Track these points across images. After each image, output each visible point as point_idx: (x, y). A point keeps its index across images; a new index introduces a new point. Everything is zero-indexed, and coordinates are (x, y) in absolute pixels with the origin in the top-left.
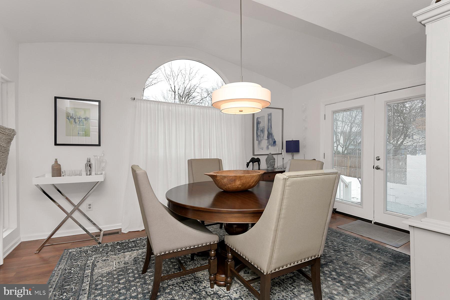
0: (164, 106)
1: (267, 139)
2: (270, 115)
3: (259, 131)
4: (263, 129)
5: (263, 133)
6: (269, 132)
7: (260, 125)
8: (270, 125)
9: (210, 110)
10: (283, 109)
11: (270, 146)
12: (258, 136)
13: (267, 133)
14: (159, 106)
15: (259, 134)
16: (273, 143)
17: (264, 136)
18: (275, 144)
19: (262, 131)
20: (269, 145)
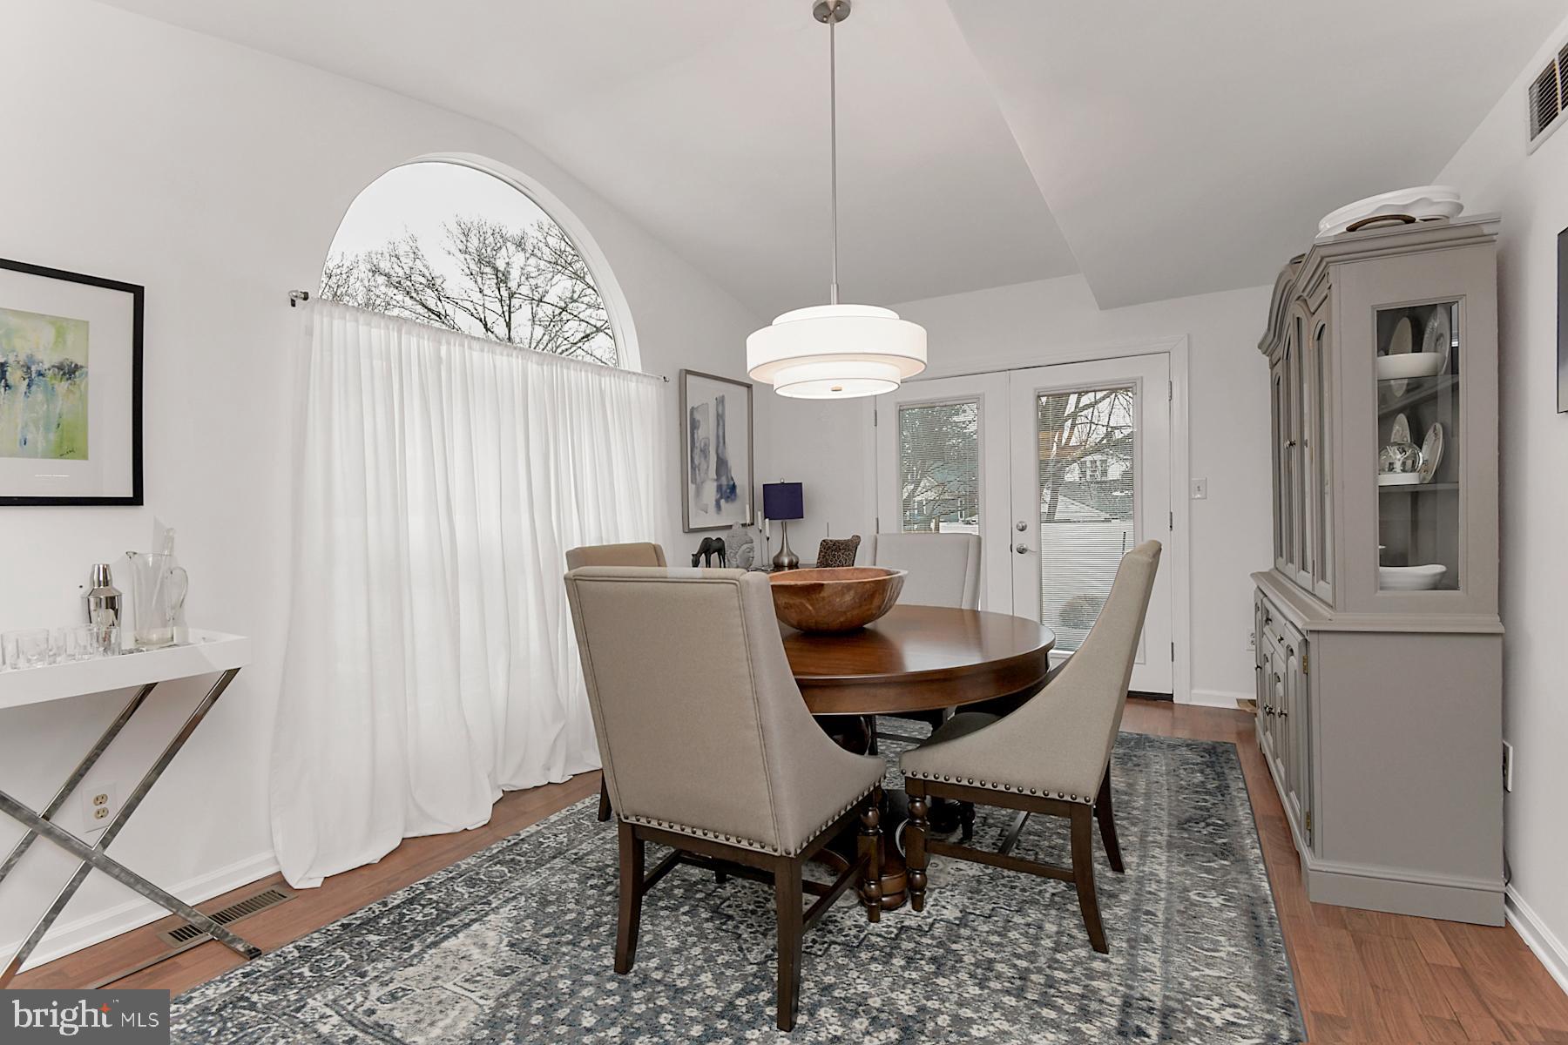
0: (421, 341)
1: (715, 477)
2: (721, 401)
3: (697, 451)
4: (705, 445)
5: (706, 457)
6: (720, 455)
7: (700, 431)
8: (721, 434)
9: (572, 372)
10: (751, 385)
11: (722, 501)
12: (695, 470)
13: (716, 459)
14: (404, 337)
15: (696, 462)
16: (728, 491)
17: (708, 467)
18: (735, 495)
19: (705, 452)
20: (721, 498)
